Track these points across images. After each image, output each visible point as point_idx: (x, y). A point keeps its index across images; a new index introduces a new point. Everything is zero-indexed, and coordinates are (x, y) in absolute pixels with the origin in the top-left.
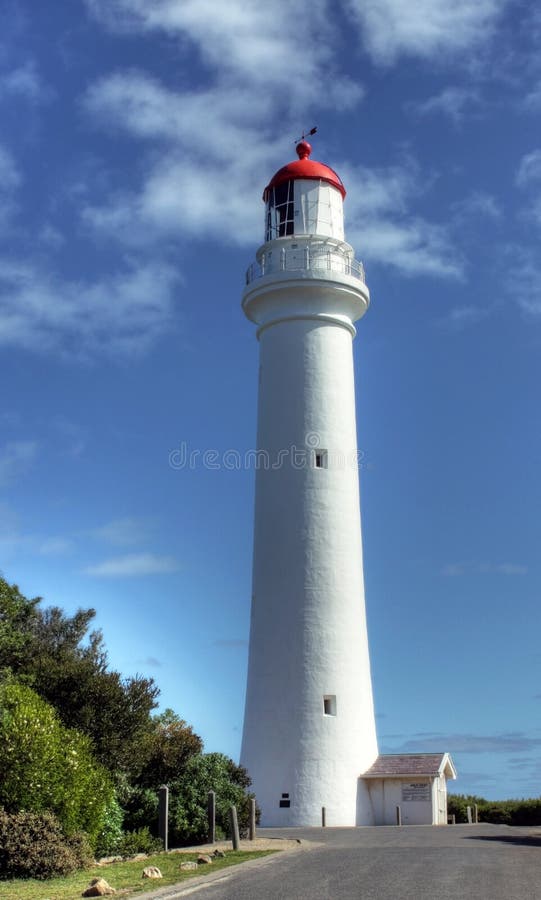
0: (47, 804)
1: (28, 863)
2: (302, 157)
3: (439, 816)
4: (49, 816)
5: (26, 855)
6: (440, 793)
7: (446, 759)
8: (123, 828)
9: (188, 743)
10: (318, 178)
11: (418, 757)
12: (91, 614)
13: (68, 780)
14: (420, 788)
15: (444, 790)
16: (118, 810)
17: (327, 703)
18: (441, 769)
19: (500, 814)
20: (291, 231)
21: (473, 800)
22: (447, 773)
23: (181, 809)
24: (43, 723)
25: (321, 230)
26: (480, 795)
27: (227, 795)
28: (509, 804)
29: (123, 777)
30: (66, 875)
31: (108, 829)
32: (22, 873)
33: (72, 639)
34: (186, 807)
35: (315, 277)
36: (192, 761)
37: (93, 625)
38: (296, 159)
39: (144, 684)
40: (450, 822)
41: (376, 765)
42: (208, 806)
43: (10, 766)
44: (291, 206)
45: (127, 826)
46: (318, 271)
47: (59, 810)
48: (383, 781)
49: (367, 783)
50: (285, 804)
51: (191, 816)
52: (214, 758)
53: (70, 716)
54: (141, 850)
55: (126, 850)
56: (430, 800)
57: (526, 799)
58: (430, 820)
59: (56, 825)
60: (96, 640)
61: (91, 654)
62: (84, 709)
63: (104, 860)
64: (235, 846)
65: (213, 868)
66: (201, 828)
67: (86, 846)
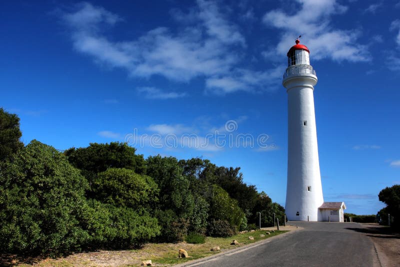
0: (226, 218)
1: (221, 233)
2: (297, 44)
3: (341, 219)
4: (226, 222)
5: (220, 231)
6: (341, 213)
7: (343, 204)
8: (248, 223)
9: (268, 200)
10: (301, 49)
11: (335, 203)
12: (239, 168)
13: (231, 212)
14: (335, 211)
15: (343, 212)
16: (246, 219)
17: (309, 188)
18: (342, 206)
19: (360, 219)
20: (295, 64)
21: (352, 215)
22: (343, 207)
23: (266, 217)
24: (224, 198)
25: (303, 63)
26: (354, 213)
27: (278, 214)
28: (363, 216)
29: (248, 211)
30: (231, 237)
31: (243, 224)
32: (219, 236)
33: (234, 175)
34: (267, 217)
35: (302, 75)
36: (269, 205)
37: (240, 171)
38: (295, 44)
39: (253, 187)
40: (345, 221)
41: (323, 205)
42: (273, 217)
43: (216, 208)
44: (295, 57)
45: (249, 223)
46: (303, 74)
47: (229, 220)
48: (325, 209)
49: (320, 210)
50: (298, 215)
51: (269, 219)
52: (275, 204)
53: (232, 195)
54: (253, 229)
55: (249, 229)
56: (338, 215)
57: (368, 215)
58: (338, 221)
59: (228, 224)
60: (241, 175)
61: (240, 179)
62: (237, 193)
63: (243, 232)
64: (278, 229)
65: (270, 236)
66: (271, 222)
67: (236, 229)
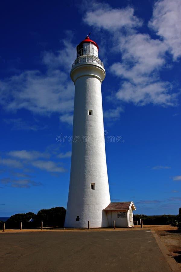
3: (130, 222)
6: (130, 215)
7: (132, 203)
10: (90, 42)
11: (123, 203)
14: (123, 214)
17: (92, 185)
18: (130, 207)
20: (82, 55)
25: (91, 54)
35: (88, 64)
41: (109, 206)
44: (83, 49)
48: (111, 211)
49: (106, 212)
50: (78, 220)
56: (127, 218)
